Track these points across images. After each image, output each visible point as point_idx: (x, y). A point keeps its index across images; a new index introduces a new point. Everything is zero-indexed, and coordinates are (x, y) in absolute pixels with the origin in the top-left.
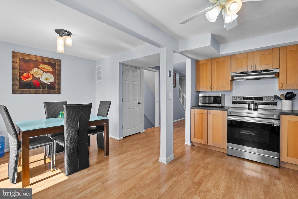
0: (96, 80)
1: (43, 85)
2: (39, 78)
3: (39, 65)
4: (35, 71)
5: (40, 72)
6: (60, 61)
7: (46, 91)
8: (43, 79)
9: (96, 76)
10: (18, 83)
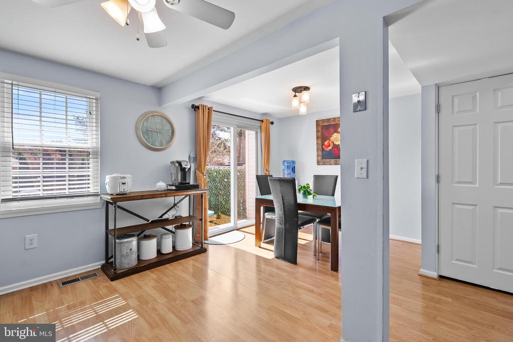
2: (339, 145)
3: (338, 128)
4: (335, 137)
10: (321, 153)
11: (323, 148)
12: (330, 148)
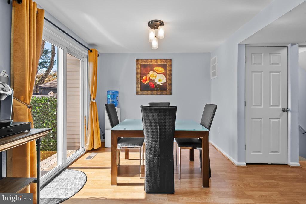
0: (211, 77)
1: (157, 86)
2: (154, 80)
3: (154, 68)
4: (151, 74)
5: (155, 74)
6: (171, 60)
7: (159, 92)
8: (157, 81)
9: (211, 72)
10: (139, 86)
11: (141, 82)
12: (147, 82)
